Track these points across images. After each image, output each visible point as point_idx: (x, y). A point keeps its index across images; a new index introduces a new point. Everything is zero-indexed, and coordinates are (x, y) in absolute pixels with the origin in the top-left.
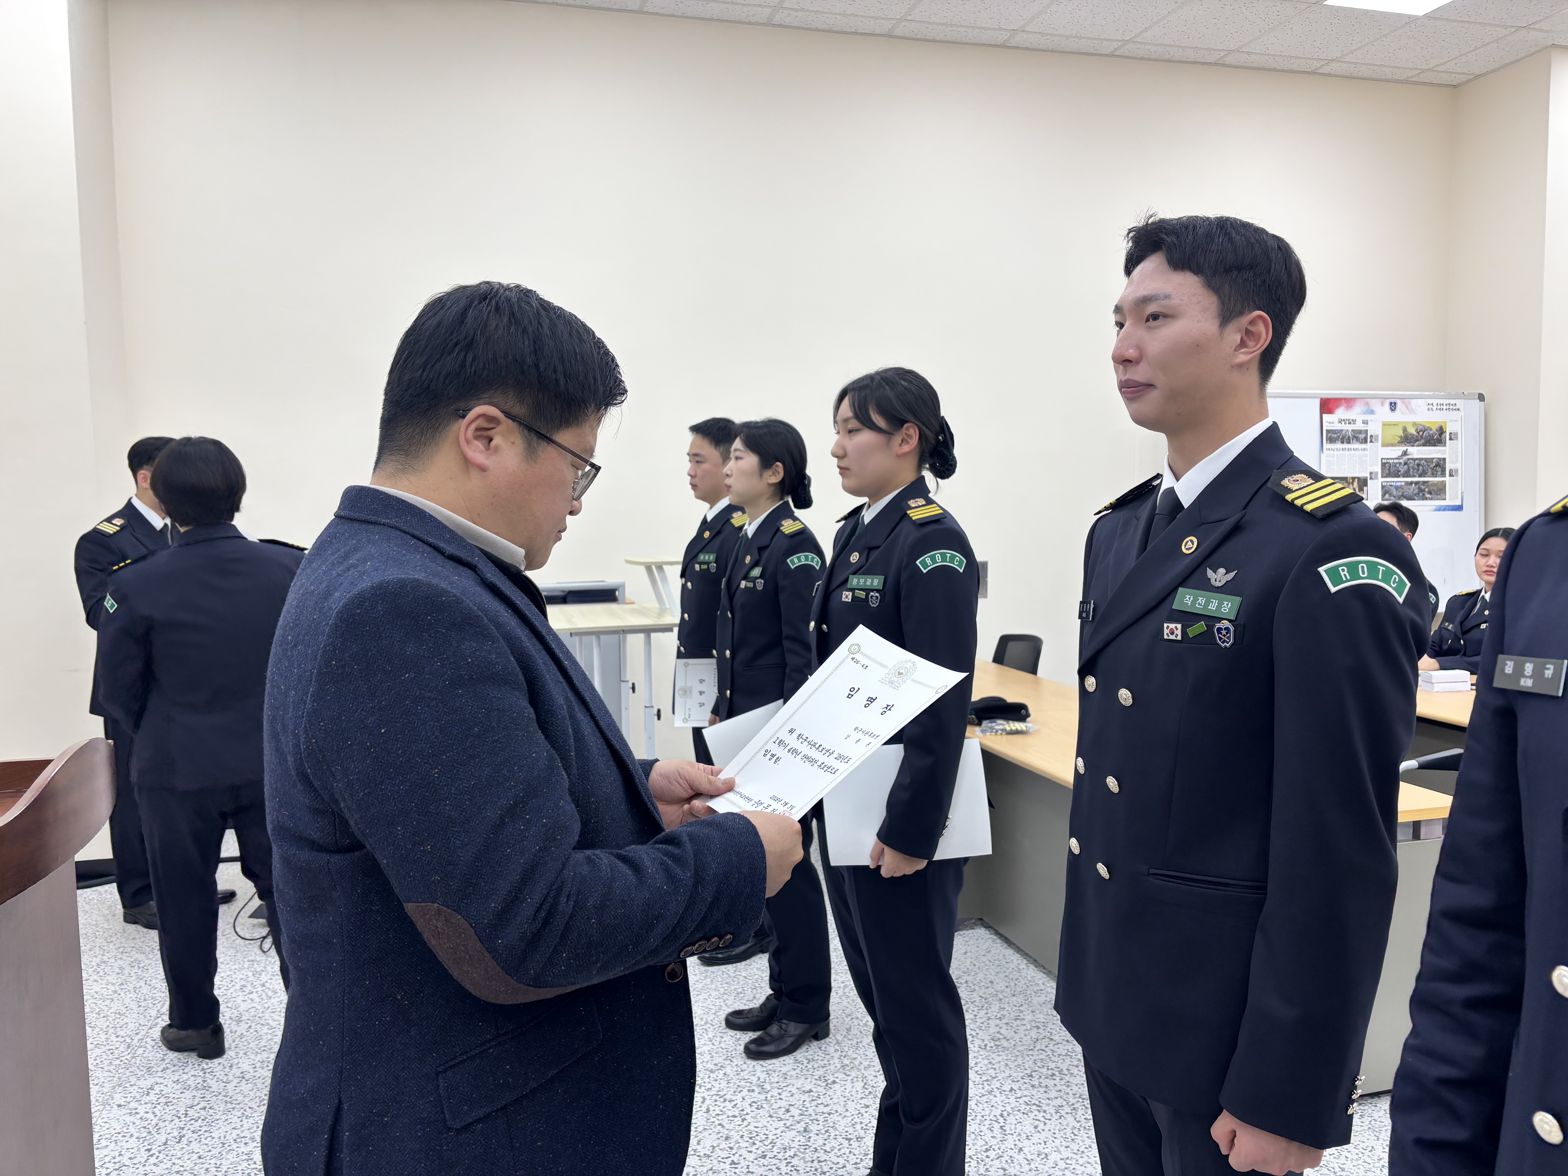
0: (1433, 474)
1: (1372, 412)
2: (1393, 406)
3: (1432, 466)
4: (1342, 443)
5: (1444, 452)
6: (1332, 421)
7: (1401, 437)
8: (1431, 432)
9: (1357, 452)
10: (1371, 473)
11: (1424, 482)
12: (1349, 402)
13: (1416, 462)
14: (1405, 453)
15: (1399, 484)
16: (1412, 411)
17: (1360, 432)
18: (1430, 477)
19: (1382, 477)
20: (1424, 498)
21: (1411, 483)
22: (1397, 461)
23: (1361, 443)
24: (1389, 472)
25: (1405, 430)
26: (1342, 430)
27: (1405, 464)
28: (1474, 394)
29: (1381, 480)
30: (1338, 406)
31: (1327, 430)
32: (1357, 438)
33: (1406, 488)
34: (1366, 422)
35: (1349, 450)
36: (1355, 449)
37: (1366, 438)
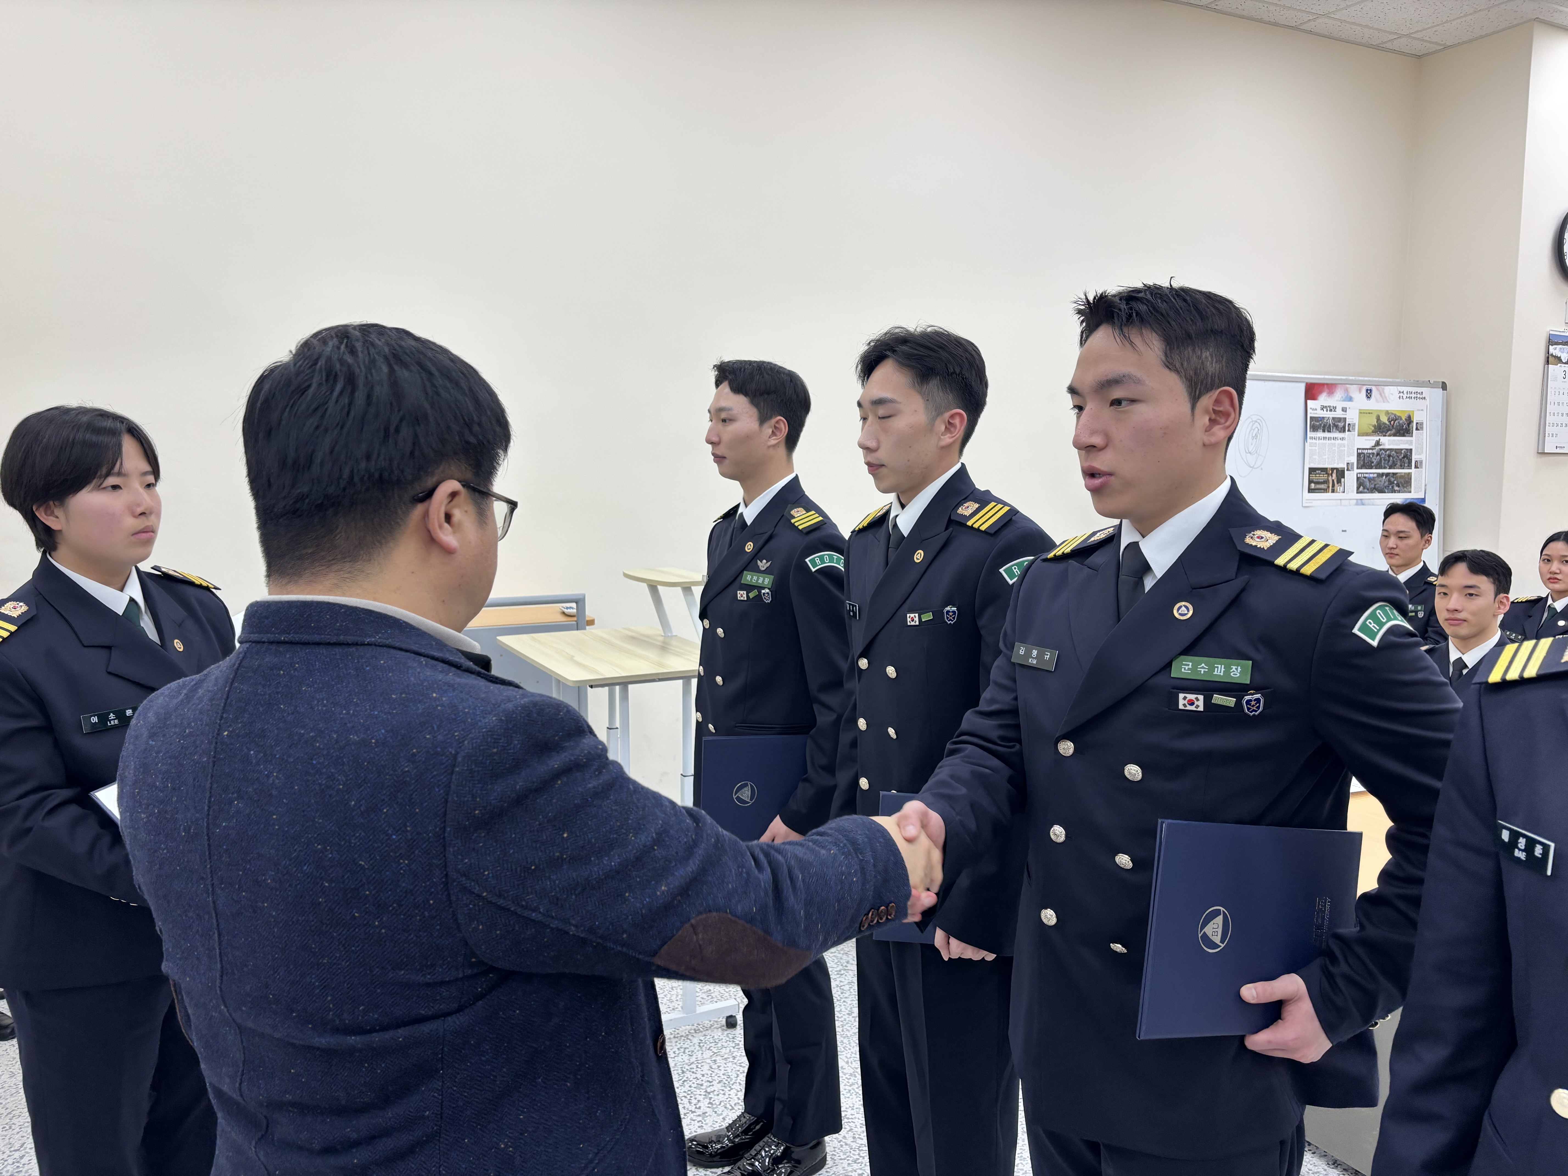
0: (1401, 466)
1: (1350, 399)
2: (1369, 394)
3: (1400, 457)
4: (1324, 431)
5: (1411, 443)
6: (1315, 408)
7: (1374, 426)
8: (1401, 422)
9: (1337, 442)
10: (1348, 464)
11: (1394, 474)
12: (1330, 387)
13: (1387, 452)
14: (1378, 443)
15: (1372, 476)
16: (1385, 399)
17: (1339, 420)
18: (1398, 468)
19: (1357, 468)
20: (1394, 491)
21: (1383, 474)
23: (1340, 432)
24: (1364, 462)
25: (1378, 418)
26: (1323, 418)
27: (1378, 454)
28: (1439, 382)
29: (1356, 471)
30: (1321, 392)
31: (1311, 417)
32: (1337, 427)
33: (1378, 480)
34: (1344, 410)
35: (1329, 439)
36: (1335, 439)
37: (1344, 427)
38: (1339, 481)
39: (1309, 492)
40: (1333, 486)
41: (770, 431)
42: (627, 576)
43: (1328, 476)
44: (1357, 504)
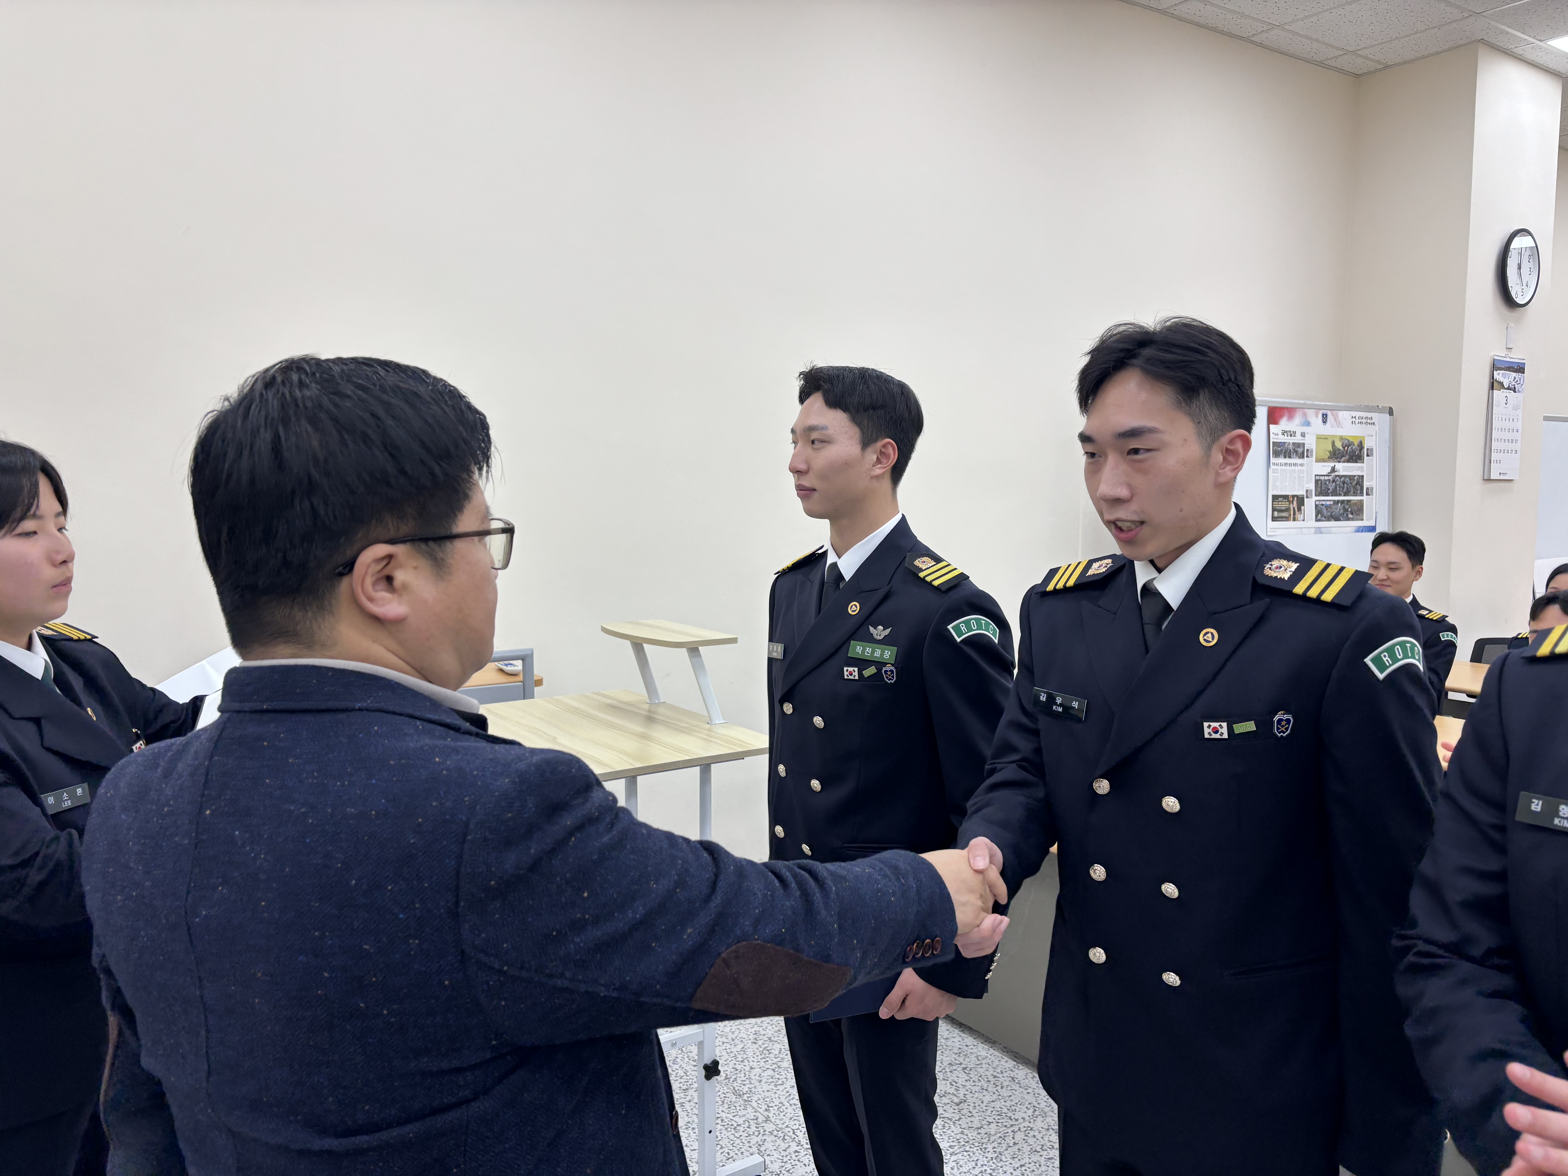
0: (1354, 493)
1: (1308, 424)
2: (1325, 419)
3: (1354, 484)
4: (1285, 457)
5: (1362, 469)
6: (1276, 433)
7: (1330, 452)
8: (1354, 447)
9: (1297, 468)
10: (1307, 491)
11: (1349, 501)
12: (1290, 411)
13: (1342, 479)
14: (1333, 470)
15: (1328, 503)
16: (1339, 424)
17: (1299, 445)
18: (1352, 496)
19: (1316, 495)
20: (1348, 519)
21: (1338, 502)
22: (1326, 478)
23: (1299, 458)
24: (1321, 490)
25: (1333, 443)
26: (1284, 443)
27: (1334, 481)
28: (1386, 407)
29: (1315, 498)
30: (1280, 417)
31: (1273, 442)
32: (1296, 452)
33: (1334, 507)
34: (1303, 435)
35: (1290, 465)
36: (1295, 465)
37: (1303, 453)
38: (1299, 509)
39: (1273, 521)
40: (1294, 514)
41: (875, 457)
43: (1290, 504)
44: (1316, 533)
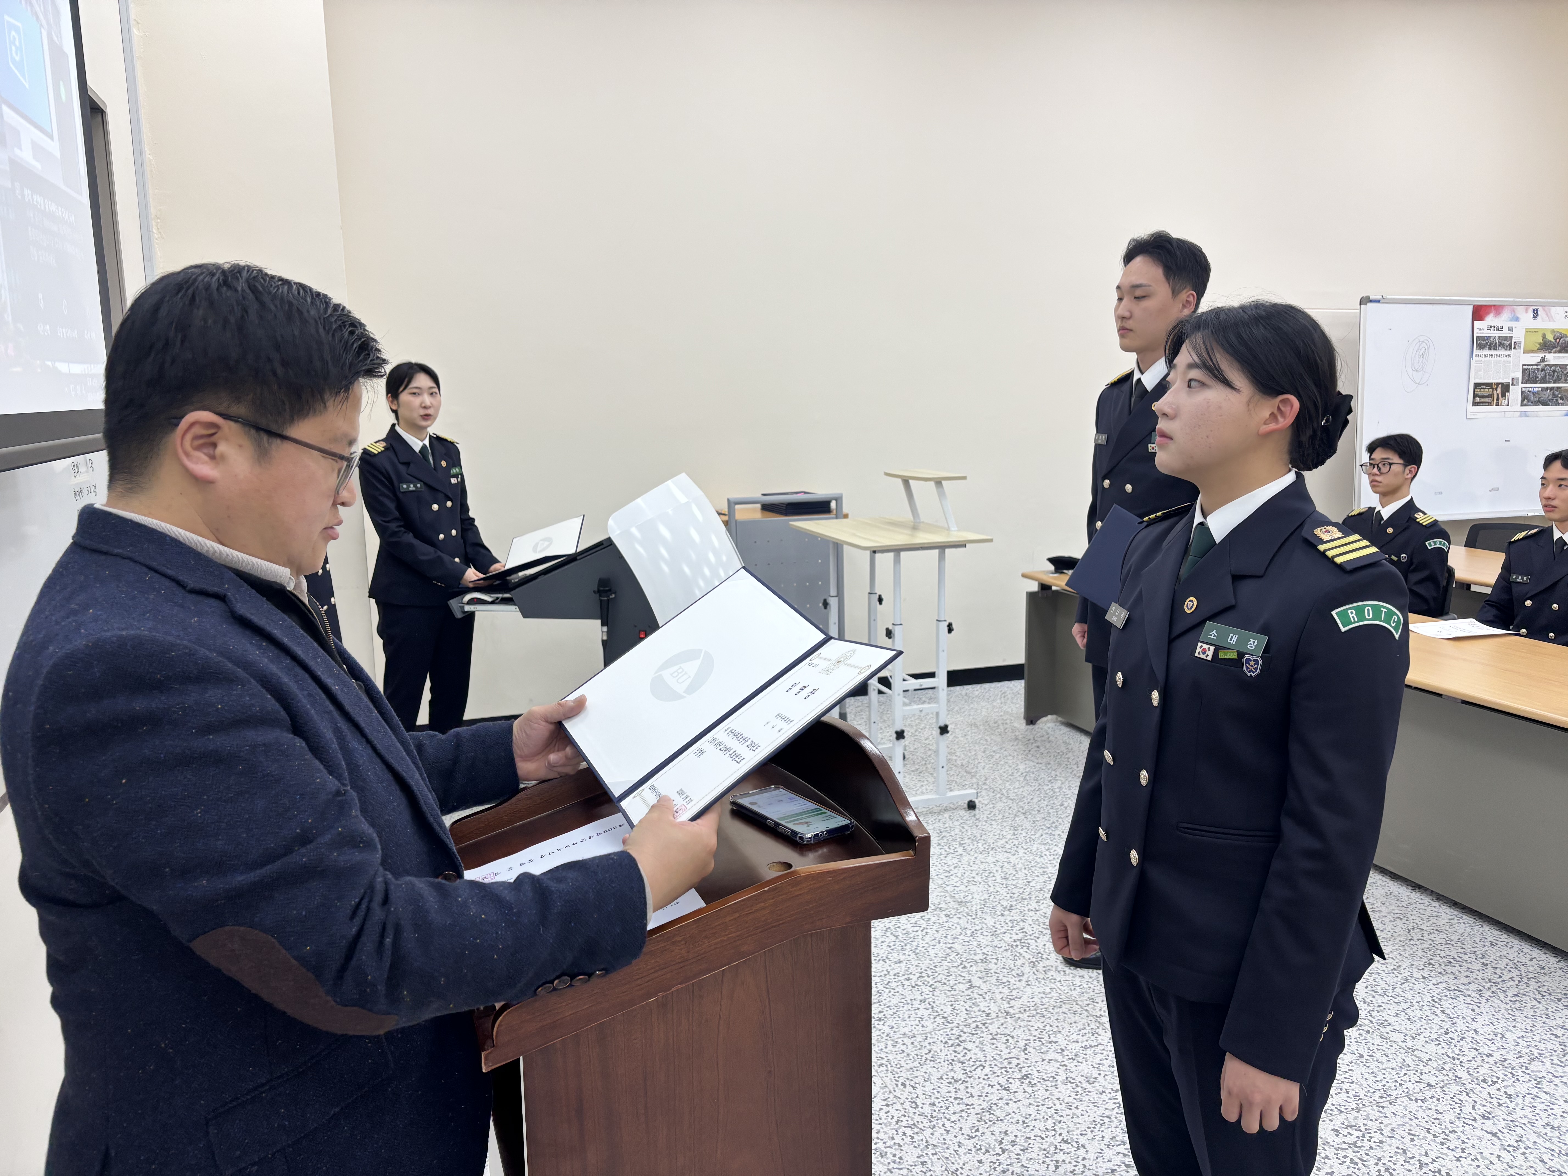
0: (1565, 380)
1: (1517, 319)
2: (1535, 313)
4: (1490, 349)
6: (1482, 328)
7: (1540, 344)
9: (1502, 359)
10: (1513, 379)
11: (1558, 388)
12: (1497, 309)
13: (1552, 368)
14: (1543, 360)
15: (1536, 389)
16: (1550, 318)
17: (1506, 338)
18: (1563, 383)
19: (1522, 383)
20: (1558, 404)
21: (1547, 388)
23: (1506, 350)
24: (1529, 378)
25: (1544, 336)
26: (1490, 337)
27: (1543, 370)
29: (1521, 385)
30: (1488, 313)
31: (1478, 337)
32: (1503, 345)
33: (1542, 394)
34: (1511, 329)
35: (1495, 356)
36: (1501, 356)
37: (1510, 345)
38: (1504, 395)
39: (1473, 405)
40: (1498, 399)
42: (887, 474)
43: (1493, 390)
44: (1521, 416)
